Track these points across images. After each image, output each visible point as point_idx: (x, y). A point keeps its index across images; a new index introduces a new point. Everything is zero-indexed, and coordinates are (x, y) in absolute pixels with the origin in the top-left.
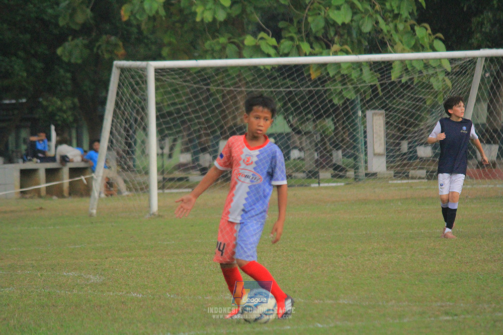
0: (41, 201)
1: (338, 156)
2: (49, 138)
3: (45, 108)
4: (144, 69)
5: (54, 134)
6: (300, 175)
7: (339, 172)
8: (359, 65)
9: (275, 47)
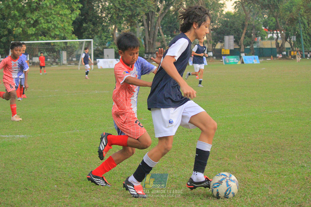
1: (57, 60)
6: (49, 64)
7: (57, 63)
8: (61, 42)
9: (45, 39)
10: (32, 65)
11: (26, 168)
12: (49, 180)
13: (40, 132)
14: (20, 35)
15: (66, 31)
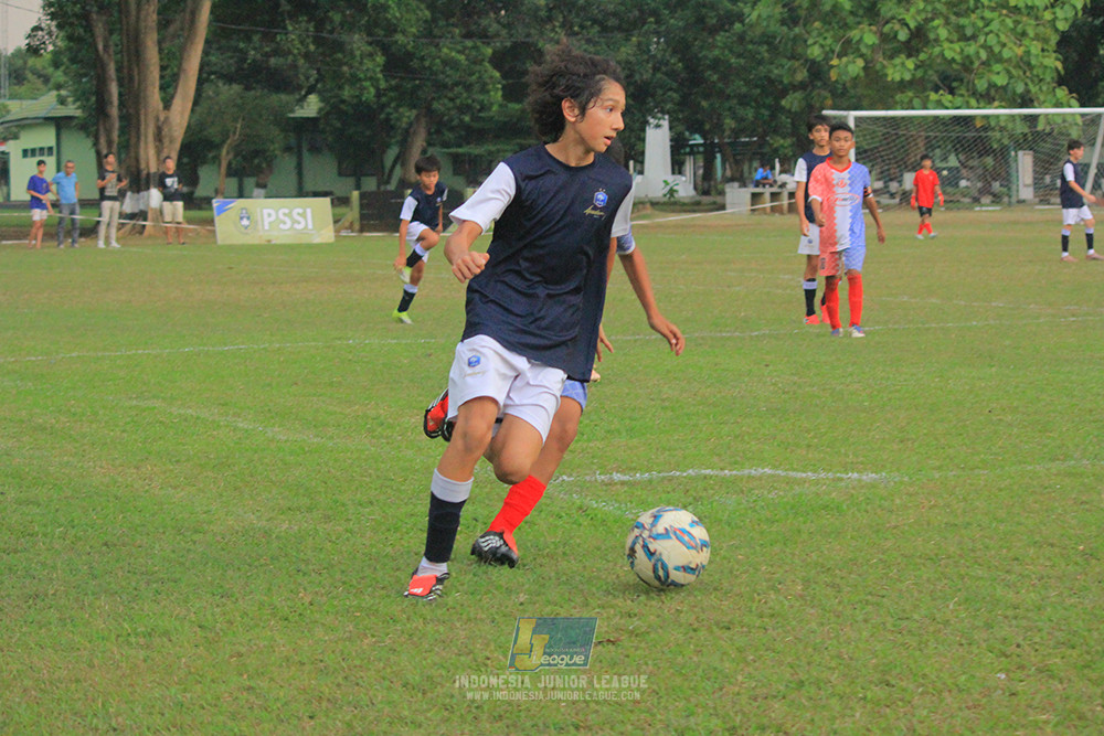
0: (765, 217)
1: (996, 186)
2: (773, 168)
3: (771, 145)
4: (846, 117)
5: (778, 166)
6: (967, 200)
7: (997, 199)
8: (1013, 117)
9: (951, 102)
10: (901, 203)
11: (885, 600)
12: (976, 651)
13: (938, 464)
14: (855, 86)
15: (1035, 72)
